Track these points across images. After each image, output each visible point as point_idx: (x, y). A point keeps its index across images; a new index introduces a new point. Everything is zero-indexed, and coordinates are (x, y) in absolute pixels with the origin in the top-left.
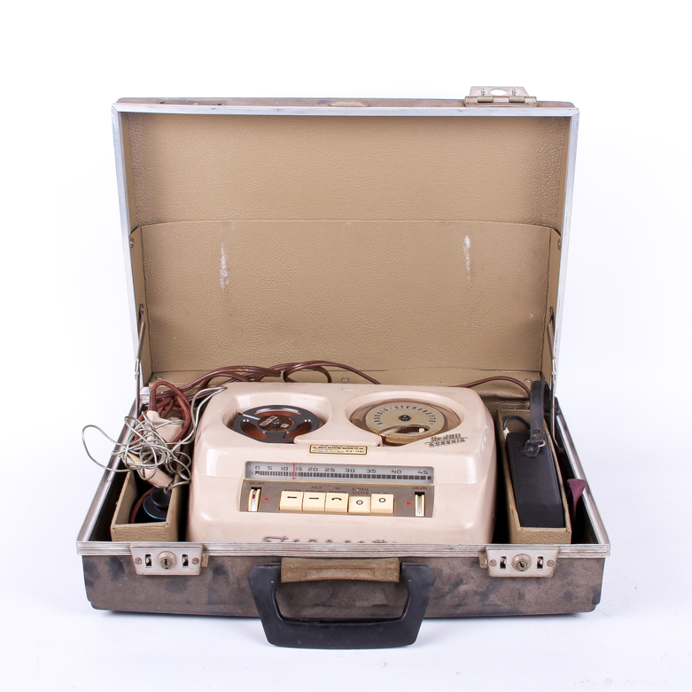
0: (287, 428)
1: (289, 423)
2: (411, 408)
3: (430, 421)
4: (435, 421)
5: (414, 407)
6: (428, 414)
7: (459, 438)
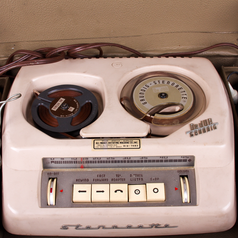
0: (73, 112)
1: (75, 106)
2: (166, 82)
3: (183, 98)
4: (186, 98)
5: (168, 82)
6: (180, 89)
7: (212, 124)
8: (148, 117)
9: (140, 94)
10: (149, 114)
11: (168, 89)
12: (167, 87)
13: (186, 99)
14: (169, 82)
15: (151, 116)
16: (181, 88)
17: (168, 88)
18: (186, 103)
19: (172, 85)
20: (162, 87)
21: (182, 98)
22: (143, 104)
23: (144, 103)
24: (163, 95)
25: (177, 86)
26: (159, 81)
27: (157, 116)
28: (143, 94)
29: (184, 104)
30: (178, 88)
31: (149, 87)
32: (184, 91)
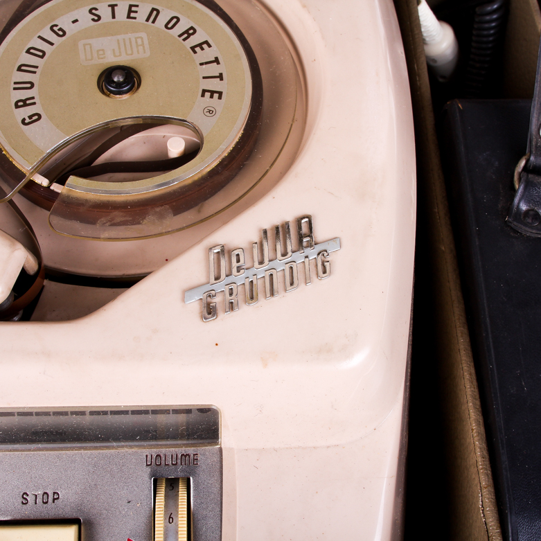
2: (142, 14)
3: (204, 91)
4: (220, 94)
5: (153, 9)
6: (198, 49)
7: (310, 245)
8: (40, 186)
9: (19, 69)
10: (45, 176)
11: (147, 46)
12: (144, 35)
13: (220, 98)
14: (158, 12)
15: (51, 183)
16: (206, 42)
17: (146, 42)
18: (215, 119)
19: (166, 26)
20: (120, 37)
21: (203, 95)
22: (23, 121)
23: (30, 117)
24: (117, 78)
25: (190, 32)
26: (113, 7)
27: (77, 187)
28: (31, 69)
29: (206, 125)
30: (194, 40)
31: (64, 33)
32: (217, 61)
